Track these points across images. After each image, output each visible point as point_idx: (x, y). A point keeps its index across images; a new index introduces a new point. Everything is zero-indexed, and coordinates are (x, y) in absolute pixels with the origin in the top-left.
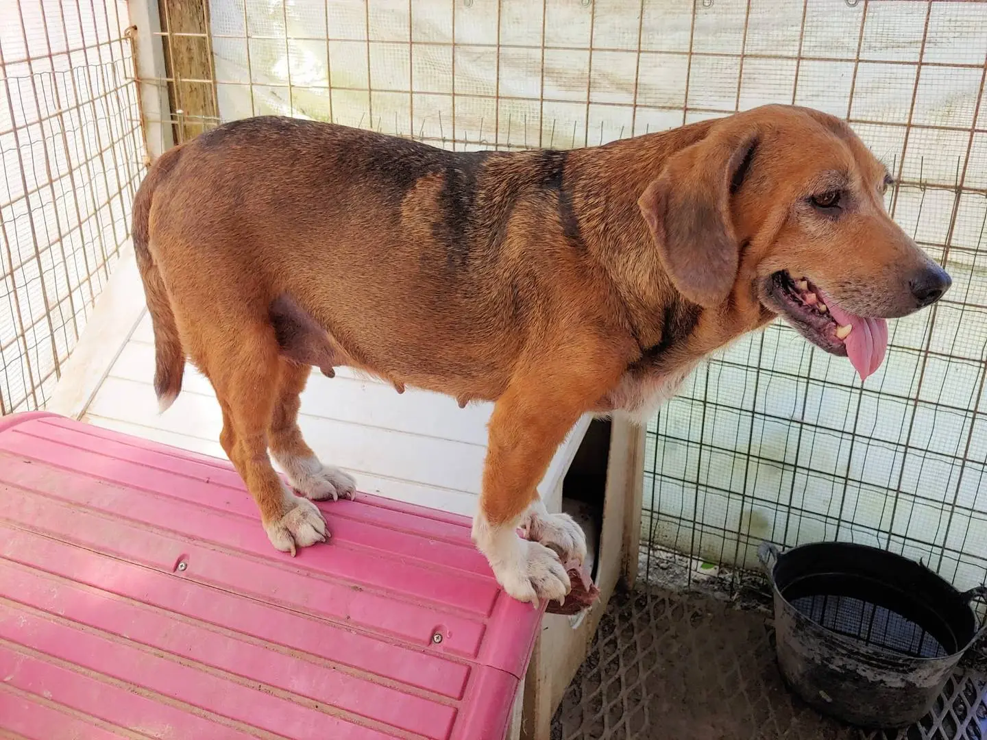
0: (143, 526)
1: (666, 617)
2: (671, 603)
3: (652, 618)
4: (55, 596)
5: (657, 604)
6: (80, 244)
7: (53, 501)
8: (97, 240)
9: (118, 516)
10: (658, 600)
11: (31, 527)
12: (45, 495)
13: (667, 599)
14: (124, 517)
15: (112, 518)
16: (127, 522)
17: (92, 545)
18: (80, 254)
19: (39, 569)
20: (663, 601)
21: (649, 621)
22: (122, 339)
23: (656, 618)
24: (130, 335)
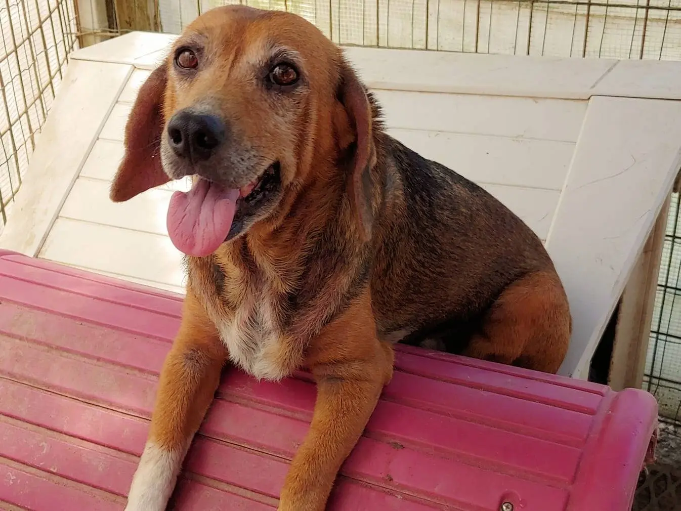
0: (136, 372)
1: (670, 495)
2: (675, 479)
3: (653, 495)
4: (44, 452)
5: (658, 480)
6: (17, 72)
7: (31, 345)
8: (32, 67)
9: (105, 360)
10: (659, 475)
11: (10, 374)
12: (21, 339)
13: (669, 476)
14: (113, 363)
15: (100, 363)
16: (117, 368)
17: (78, 394)
18: (17, 81)
19: (24, 420)
20: (664, 477)
21: (650, 498)
22: (72, 175)
23: (657, 495)
24: (80, 170)
